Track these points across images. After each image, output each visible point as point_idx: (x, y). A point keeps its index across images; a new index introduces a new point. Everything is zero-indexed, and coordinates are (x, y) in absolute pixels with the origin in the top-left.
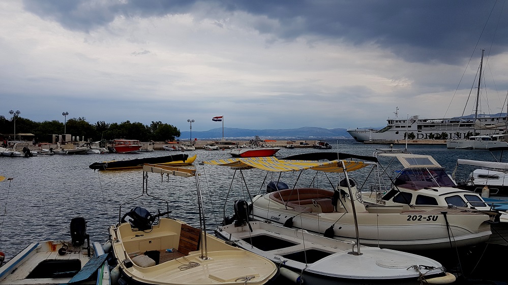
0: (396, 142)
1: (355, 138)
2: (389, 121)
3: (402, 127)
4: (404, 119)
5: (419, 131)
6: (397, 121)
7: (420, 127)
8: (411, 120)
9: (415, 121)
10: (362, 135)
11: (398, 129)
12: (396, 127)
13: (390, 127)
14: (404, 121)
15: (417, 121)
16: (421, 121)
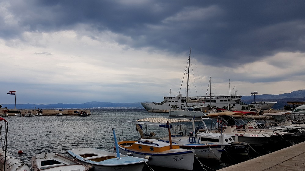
0: (164, 111)
1: (145, 108)
2: (164, 98)
3: (172, 101)
4: (174, 97)
5: (182, 104)
6: (170, 98)
7: (183, 101)
8: (177, 97)
9: (180, 98)
10: (149, 106)
11: (170, 103)
12: (169, 101)
13: (166, 101)
14: (174, 98)
15: (181, 98)
16: (183, 98)
